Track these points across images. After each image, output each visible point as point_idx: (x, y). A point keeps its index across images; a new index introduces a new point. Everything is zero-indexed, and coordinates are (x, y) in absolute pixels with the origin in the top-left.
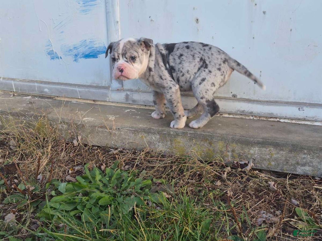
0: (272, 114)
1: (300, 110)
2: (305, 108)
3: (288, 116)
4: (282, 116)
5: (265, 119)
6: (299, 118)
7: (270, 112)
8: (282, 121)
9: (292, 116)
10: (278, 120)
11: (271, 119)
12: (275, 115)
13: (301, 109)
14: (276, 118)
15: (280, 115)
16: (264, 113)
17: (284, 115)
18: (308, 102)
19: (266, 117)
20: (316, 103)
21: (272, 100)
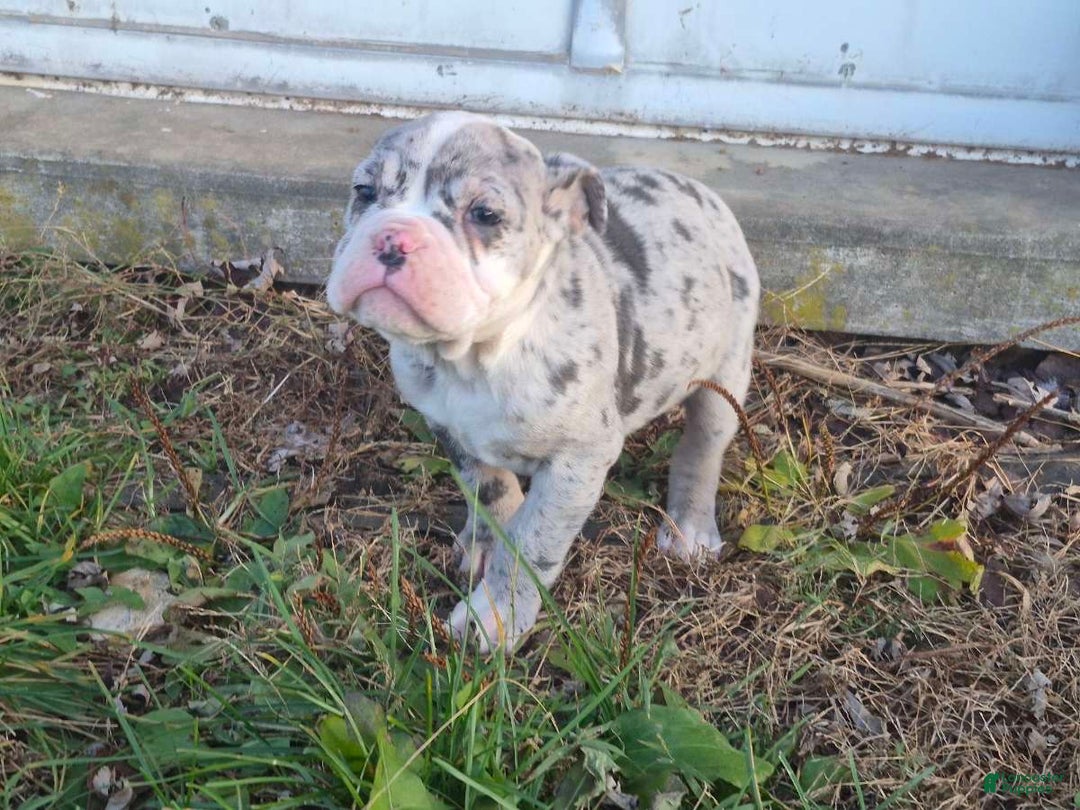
0: (353, 88)
1: (441, 74)
2: (458, 67)
3: (406, 97)
4: (385, 95)
5: (330, 108)
6: (443, 101)
7: (346, 83)
8: (387, 113)
9: (420, 97)
10: (374, 110)
11: (353, 109)
12: (362, 95)
13: (444, 70)
14: (368, 104)
15: (379, 93)
16: (327, 88)
17: (391, 92)
18: (467, 44)
19: (335, 102)
20: (492, 46)
21: (349, 36)
